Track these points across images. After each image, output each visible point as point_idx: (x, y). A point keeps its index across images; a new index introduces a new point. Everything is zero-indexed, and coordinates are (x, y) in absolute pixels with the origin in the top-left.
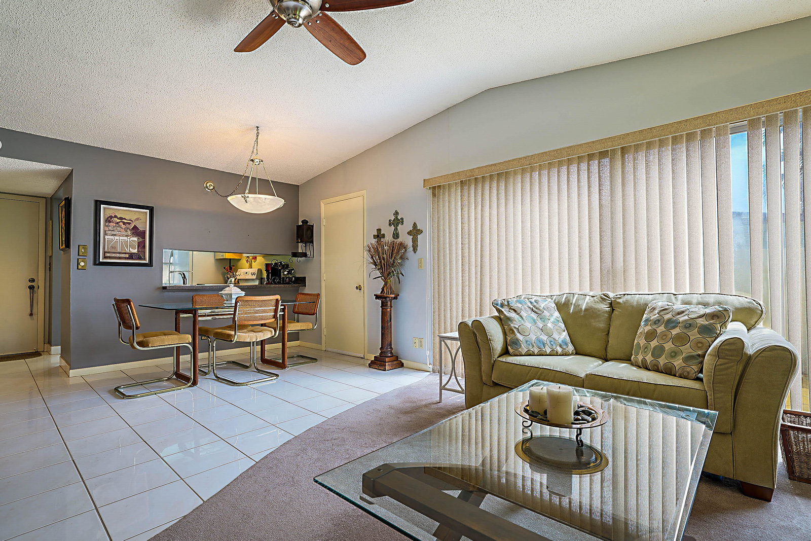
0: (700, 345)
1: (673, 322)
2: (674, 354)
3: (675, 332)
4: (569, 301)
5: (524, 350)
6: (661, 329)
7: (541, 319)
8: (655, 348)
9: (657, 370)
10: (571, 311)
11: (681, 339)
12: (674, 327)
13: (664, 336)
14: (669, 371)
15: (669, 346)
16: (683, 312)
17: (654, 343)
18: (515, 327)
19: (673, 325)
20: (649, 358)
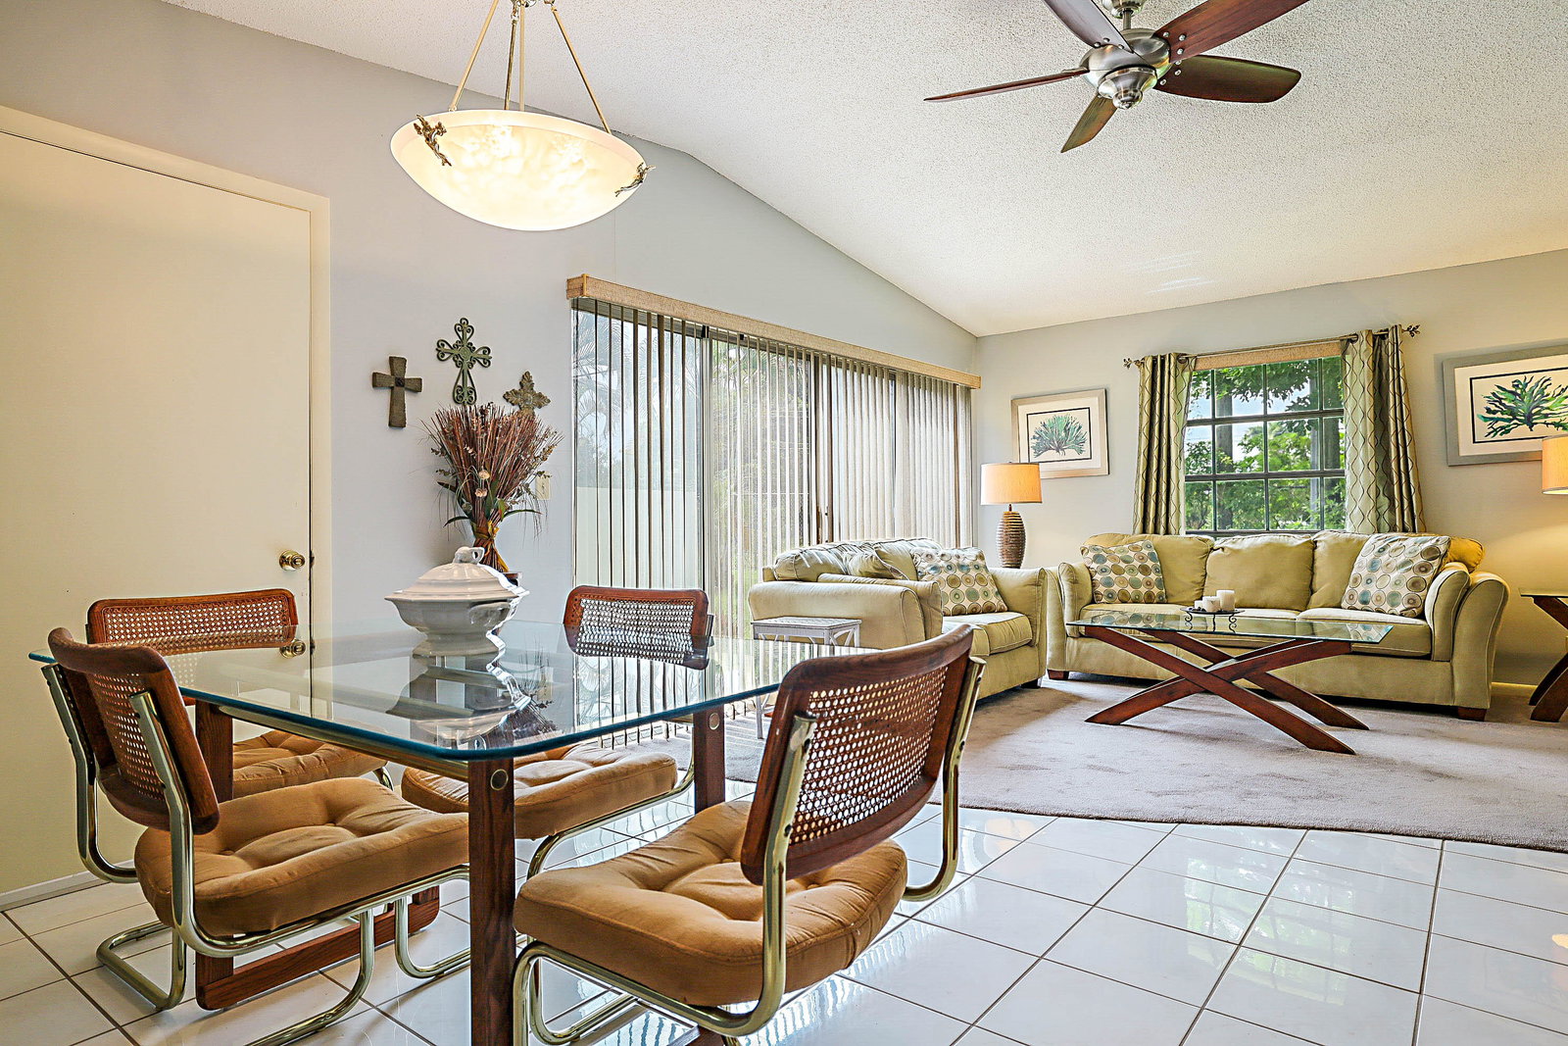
0: (993, 582)
1: (963, 566)
2: (985, 594)
3: (971, 574)
6: (958, 574)
8: (967, 593)
9: (981, 612)
11: (980, 580)
12: (968, 570)
13: (966, 580)
15: (977, 588)
16: (962, 556)
17: (962, 588)
19: (965, 568)
20: (967, 604)
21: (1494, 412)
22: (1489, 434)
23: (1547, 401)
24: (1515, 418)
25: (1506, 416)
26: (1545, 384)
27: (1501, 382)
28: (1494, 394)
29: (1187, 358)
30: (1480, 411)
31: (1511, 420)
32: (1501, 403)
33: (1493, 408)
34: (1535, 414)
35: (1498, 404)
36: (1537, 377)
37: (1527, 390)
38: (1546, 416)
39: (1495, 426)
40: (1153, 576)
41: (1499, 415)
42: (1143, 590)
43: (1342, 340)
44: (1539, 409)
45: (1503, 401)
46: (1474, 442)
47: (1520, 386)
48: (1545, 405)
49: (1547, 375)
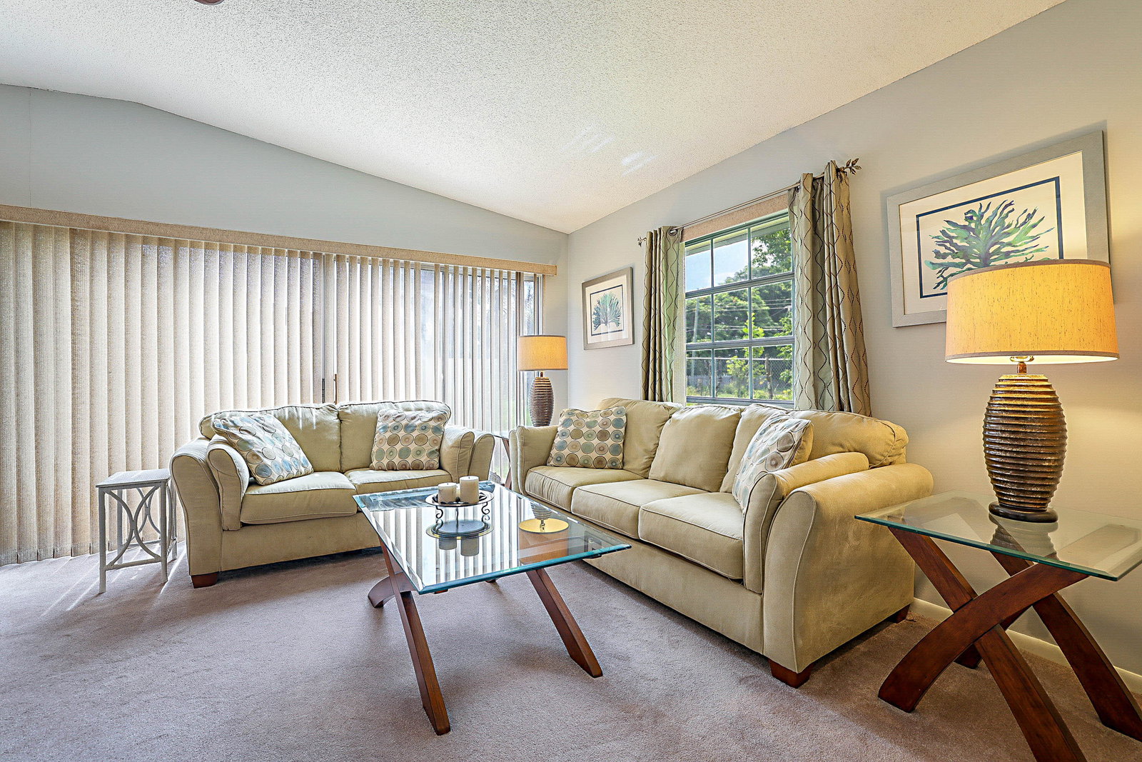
0: (435, 442)
1: (410, 426)
2: (419, 453)
3: (415, 434)
4: (293, 415)
5: (275, 477)
6: (402, 433)
7: (276, 438)
8: (401, 450)
9: (405, 469)
10: (301, 426)
11: (421, 440)
12: (413, 430)
13: (406, 439)
14: (417, 467)
15: (413, 447)
16: (415, 417)
17: (399, 447)
18: (259, 452)
19: (411, 428)
20: (397, 460)
21: (944, 256)
22: (939, 284)
23: (1008, 234)
24: (968, 262)
25: (957, 260)
26: (1006, 211)
27: (950, 214)
28: (943, 232)
29: (677, 230)
30: (928, 256)
31: (964, 264)
32: (952, 243)
33: (942, 250)
34: (994, 253)
35: (948, 245)
36: (996, 202)
37: (983, 222)
38: (1007, 255)
39: (945, 275)
40: (610, 442)
41: (949, 259)
42: (594, 455)
43: (789, 190)
44: (997, 246)
45: (955, 241)
46: (922, 297)
47: (975, 218)
48: (1005, 240)
49: (1008, 198)
